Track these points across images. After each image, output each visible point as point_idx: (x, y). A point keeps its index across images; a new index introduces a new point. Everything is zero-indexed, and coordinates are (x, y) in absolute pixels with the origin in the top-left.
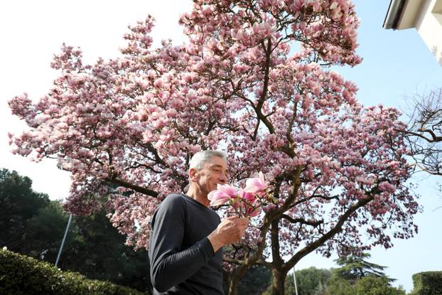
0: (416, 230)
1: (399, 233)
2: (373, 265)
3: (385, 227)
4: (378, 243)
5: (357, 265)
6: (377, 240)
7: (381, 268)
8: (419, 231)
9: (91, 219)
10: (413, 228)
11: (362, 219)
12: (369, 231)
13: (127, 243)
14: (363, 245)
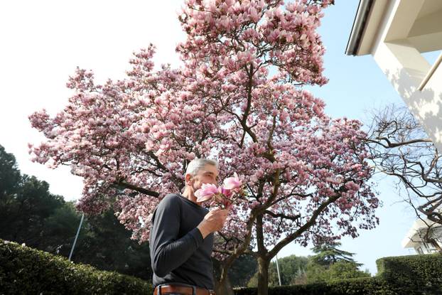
0: (378, 222)
1: (364, 225)
2: (343, 252)
3: (352, 220)
4: (347, 233)
5: (330, 252)
6: (345, 231)
7: (351, 254)
8: (380, 222)
9: (101, 217)
10: (375, 220)
11: (333, 214)
12: (338, 223)
13: (132, 237)
14: (334, 236)
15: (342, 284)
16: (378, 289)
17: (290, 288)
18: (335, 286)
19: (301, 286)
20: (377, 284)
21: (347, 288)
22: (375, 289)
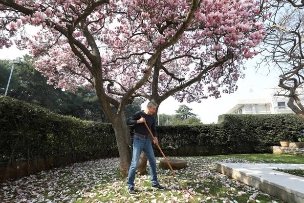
0: (236, 89)
1: (226, 90)
2: (192, 114)
3: (219, 86)
4: (213, 95)
6: (212, 93)
7: (196, 115)
8: (237, 90)
10: (235, 87)
11: (208, 80)
12: (209, 88)
13: (48, 83)
14: (204, 96)
15: (197, 126)
16: (217, 130)
17: (165, 127)
18: (193, 128)
19: (171, 126)
20: (217, 128)
21: (199, 129)
22: (215, 130)
